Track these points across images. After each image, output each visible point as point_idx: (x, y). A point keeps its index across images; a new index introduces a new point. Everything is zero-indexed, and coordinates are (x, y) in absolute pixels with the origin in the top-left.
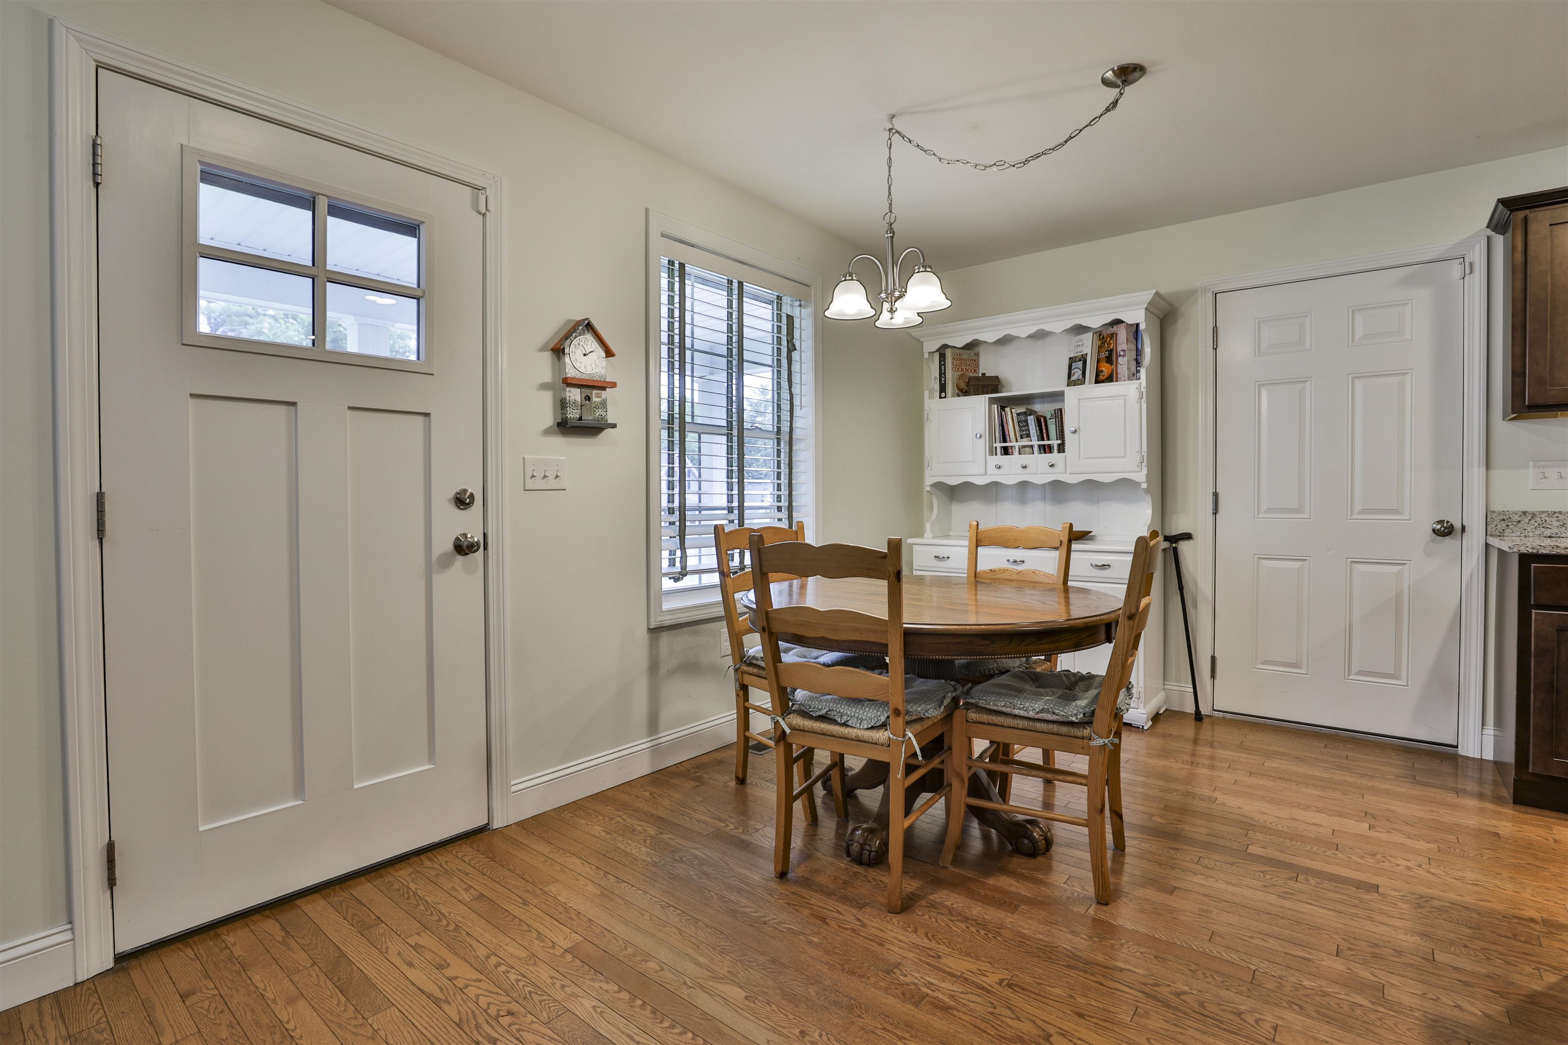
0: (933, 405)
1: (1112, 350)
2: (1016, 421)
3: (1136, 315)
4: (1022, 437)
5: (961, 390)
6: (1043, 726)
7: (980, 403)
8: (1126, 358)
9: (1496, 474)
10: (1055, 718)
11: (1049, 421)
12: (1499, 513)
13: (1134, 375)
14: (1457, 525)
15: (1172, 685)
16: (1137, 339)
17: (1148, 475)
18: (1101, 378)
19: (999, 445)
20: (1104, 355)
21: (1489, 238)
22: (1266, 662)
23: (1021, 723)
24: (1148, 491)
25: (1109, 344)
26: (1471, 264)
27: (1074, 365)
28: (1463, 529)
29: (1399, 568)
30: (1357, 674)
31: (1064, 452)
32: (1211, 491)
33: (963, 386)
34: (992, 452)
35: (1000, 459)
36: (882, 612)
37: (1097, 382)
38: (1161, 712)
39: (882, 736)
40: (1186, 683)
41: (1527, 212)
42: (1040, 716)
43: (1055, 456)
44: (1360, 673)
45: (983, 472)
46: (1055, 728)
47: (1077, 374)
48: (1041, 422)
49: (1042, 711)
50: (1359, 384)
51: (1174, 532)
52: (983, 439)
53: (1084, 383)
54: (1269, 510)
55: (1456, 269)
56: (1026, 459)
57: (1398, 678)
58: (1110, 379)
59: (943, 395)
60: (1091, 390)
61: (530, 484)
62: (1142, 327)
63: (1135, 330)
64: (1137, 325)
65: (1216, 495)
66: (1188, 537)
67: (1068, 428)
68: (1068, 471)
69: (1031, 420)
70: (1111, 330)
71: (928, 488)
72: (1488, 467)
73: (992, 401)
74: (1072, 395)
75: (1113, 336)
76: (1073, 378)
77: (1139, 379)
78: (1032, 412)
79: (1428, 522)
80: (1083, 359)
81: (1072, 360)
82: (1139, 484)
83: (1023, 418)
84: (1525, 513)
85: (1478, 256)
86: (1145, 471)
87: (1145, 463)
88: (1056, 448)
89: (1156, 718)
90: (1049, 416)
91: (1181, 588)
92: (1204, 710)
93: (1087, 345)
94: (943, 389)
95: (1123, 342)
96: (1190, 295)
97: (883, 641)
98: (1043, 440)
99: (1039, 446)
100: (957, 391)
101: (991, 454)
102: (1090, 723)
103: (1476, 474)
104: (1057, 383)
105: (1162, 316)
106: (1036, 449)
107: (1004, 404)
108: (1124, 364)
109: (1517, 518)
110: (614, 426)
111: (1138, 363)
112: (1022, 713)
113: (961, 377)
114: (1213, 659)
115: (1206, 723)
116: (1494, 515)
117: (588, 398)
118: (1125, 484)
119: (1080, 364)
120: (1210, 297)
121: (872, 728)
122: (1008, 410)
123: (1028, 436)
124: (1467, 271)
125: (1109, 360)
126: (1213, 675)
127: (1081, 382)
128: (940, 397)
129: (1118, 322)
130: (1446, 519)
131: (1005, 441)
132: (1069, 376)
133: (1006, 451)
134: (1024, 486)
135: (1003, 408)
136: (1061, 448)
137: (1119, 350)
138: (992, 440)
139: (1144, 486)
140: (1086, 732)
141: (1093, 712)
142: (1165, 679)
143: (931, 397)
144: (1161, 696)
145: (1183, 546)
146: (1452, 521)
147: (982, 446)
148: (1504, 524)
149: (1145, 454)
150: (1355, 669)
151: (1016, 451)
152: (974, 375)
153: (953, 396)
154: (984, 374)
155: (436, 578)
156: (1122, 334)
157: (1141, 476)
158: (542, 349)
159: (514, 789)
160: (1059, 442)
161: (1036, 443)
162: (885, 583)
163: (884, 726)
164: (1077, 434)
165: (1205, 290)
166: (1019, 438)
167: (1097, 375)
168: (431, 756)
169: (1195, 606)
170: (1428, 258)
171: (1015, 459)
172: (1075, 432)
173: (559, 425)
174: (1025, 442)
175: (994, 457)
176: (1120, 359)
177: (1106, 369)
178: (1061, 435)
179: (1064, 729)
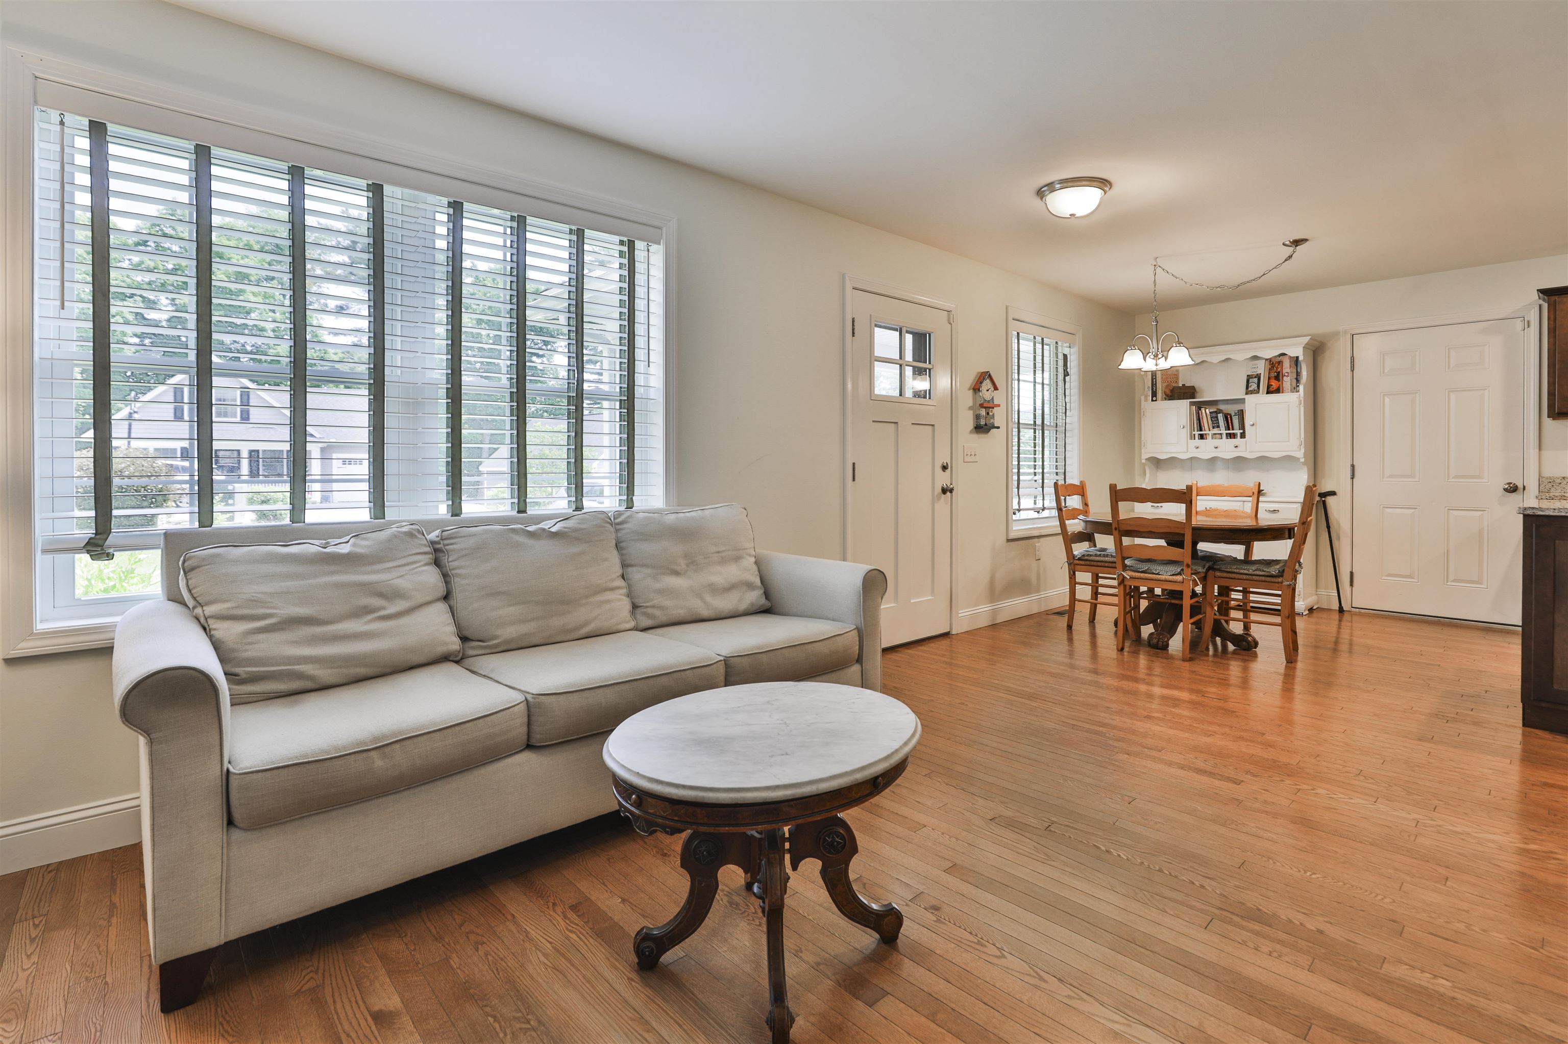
0: (1148, 405)
1: (1279, 372)
2: (1209, 417)
3: (1296, 350)
4: (1213, 428)
5: (1167, 395)
6: (1257, 578)
7: (1183, 406)
8: (1289, 378)
9: (1545, 453)
10: (1263, 573)
11: (1233, 417)
12: (1547, 478)
13: (1295, 389)
14: (1520, 486)
15: (1322, 592)
16: (1297, 365)
17: (1305, 454)
18: (1271, 389)
19: (1197, 433)
20: (1273, 374)
21: (1540, 306)
22: (1389, 575)
23: (1245, 577)
24: (1305, 463)
25: (1277, 368)
26: (1528, 322)
27: (1251, 380)
28: (1524, 488)
29: (1482, 513)
30: (1453, 581)
31: (1245, 438)
32: (1349, 463)
33: (1168, 392)
34: (1193, 437)
35: (1198, 442)
36: (1182, 518)
37: (1268, 393)
38: (1315, 608)
39: (1179, 578)
40: (1333, 590)
41: (1556, 298)
42: (1256, 573)
43: (1238, 441)
44: (1455, 581)
45: (1185, 450)
46: (1263, 578)
47: (1253, 386)
48: (1228, 418)
49: (1256, 570)
50: (1453, 396)
51: (1323, 491)
52: (1185, 429)
53: (1258, 392)
54: (1390, 476)
55: (1519, 324)
56: (1217, 442)
57: (1481, 584)
58: (1278, 391)
59: (1154, 399)
60: (1262, 398)
61: (968, 459)
62: (1301, 358)
63: (1296, 361)
64: (1297, 357)
65: (1353, 466)
66: (1333, 493)
67: (1248, 422)
68: (1248, 450)
69: (1220, 416)
70: (1279, 359)
71: (1144, 461)
72: (1540, 448)
73: (1192, 404)
74: (1250, 400)
75: (1280, 363)
76: (1250, 389)
77: (1298, 391)
78: (1220, 411)
79: (1501, 484)
80: (1258, 377)
81: (1249, 377)
82: (1298, 459)
83: (1214, 415)
84: (1564, 478)
85: (1533, 316)
86: (1303, 451)
87: (1303, 445)
88: (1239, 435)
89: (1311, 610)
90: (1233, 414)
91: (1328, 527)
92: (1346, 607)
93: (1261, 368)
94: (1154, 394)
95: (1287, 367)
96: (1335, 335)
97: (1182, 532)
98: (1229, 430)
99: (1227, 434)
100: (1164, 396)
101: (1191, 439)
102: (1282, 576)
103: (1532, 452)
104: (1239, 393)
105: (1314, 349)
106: (1224, 436)
107: (1200, 406)
108: (1287, 382)
109: (1559, 481)
110: (998, 428)
111: (1298, 381)
112: (1245, 572)
113: (1167, 387)
114: (1352, 574)
115: (1346, 617)
116: (1544, 479)
117: (988, 414)
118: (1288, 460)
119: (1256, 380)
120: (1349, 337)
121: (1173, 575)
122: (1203, 410)
123: (1218, 427)
124: (1526, 326)
125: (1277, 378)
126: (1352, 584)
127: (1257, 391)
128: (1152, 400)
129: (1283, 354)
130: (1514, 482)
131: (1201, 430)
132: (1247, 387)
133: (1202, 437)
134: (1214, 460)
135: (1200, 408)
136: (1243, 436)
137: (1284, 372)
138: (1192, 429)
139: (1302, 460)
140: (1280, 580)
141: (1283, 571)
142: (1317, 587)
143: (1146, 400)
144: (1314, 598)
145: (1330, 500)
146: (1517, 484)
147: (1185, 433)
148: (1550, 485)
149: (1303, 440)
150: (1451, 578)
151: (1209, 437)
152: (1176, 385)
153: (1162, 400)
154: (1184, 385)
155: (936, 505)
156: (1287, 364)
157: (1300, 454)
158: (969, 389)
159: (960, 615)
160: (1241, 431)
161: (1224, 432)
162: (1184, 505)
163: (1179, 574)
164: (1254, 427)
165: (1345, 332)
166: (1211, 428)
167: (1268, 388)
168: (933, 593)
169: (1339, 538)
170: (1500, 317)
171: (1209, 443)
172: (1253, 425)
173: (976, 428)
174: (1216, 431)
175: (1193, 441)
176: (1285, 378)
177: (1274, 384)
178: (1242, 426)
179: (1268, 579)
